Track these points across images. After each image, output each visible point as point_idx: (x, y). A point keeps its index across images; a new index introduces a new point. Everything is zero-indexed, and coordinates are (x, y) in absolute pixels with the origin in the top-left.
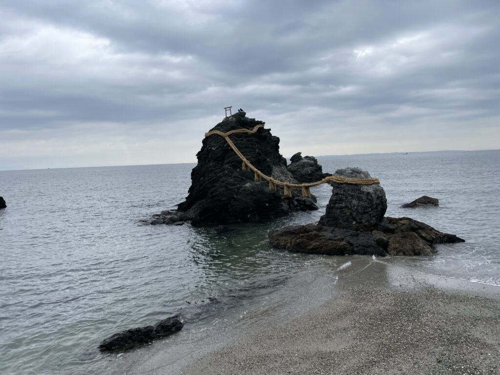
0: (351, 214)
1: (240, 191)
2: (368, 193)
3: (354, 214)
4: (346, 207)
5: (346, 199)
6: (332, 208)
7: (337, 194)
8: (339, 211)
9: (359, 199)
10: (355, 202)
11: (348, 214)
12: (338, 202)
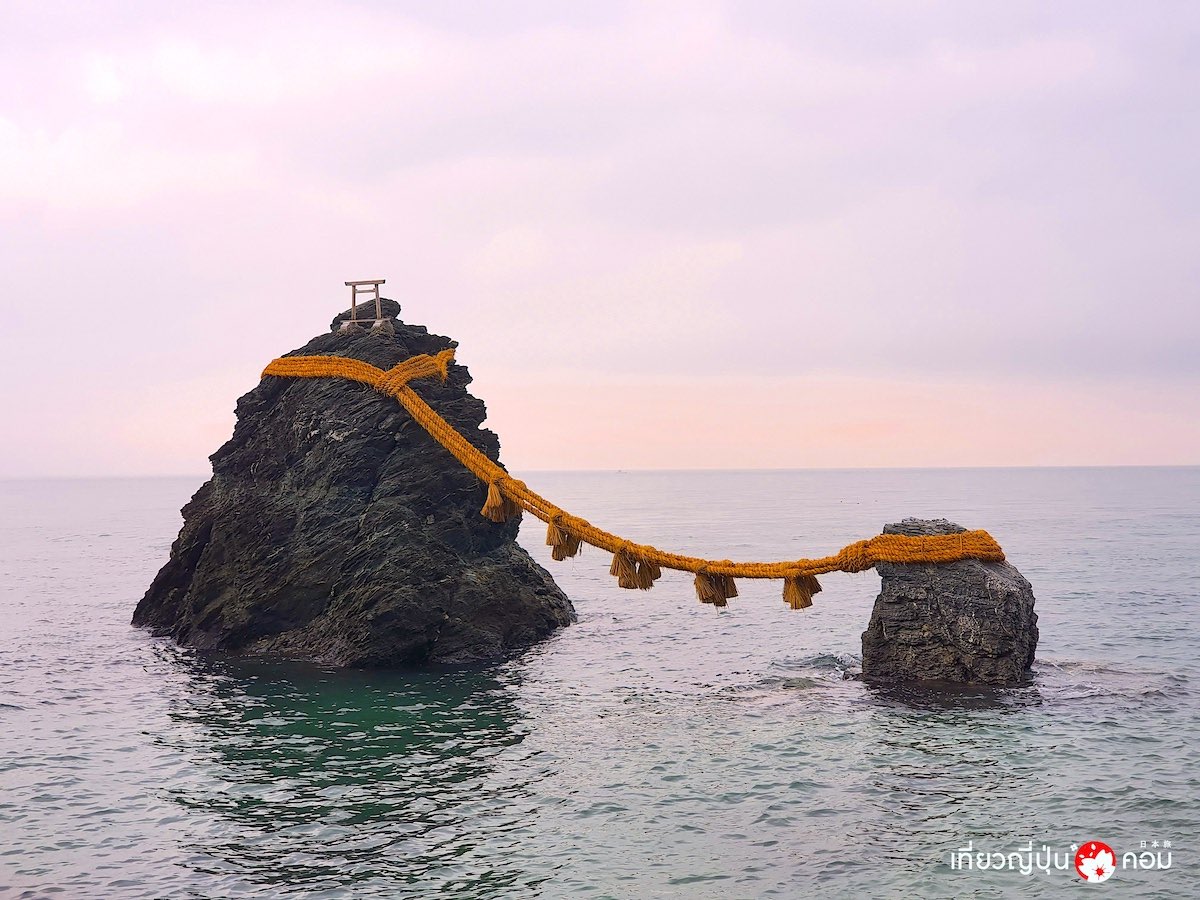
0: (957, 662)
1: (457, 598)
2: (1010, 595)
3: (968, 660)
4: (937, 639)
5: (934, 616)
6: (886, 644)
7: (900, 600)
8: (911, 653)
9: (981, 613)
10: (965, 622)
11: (947, 659)
12: (907, 624)
